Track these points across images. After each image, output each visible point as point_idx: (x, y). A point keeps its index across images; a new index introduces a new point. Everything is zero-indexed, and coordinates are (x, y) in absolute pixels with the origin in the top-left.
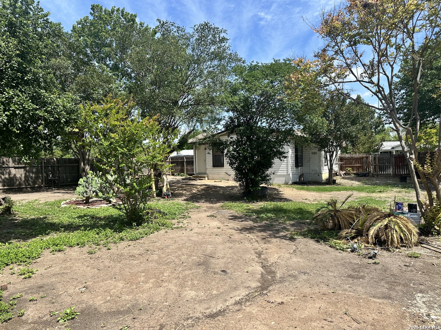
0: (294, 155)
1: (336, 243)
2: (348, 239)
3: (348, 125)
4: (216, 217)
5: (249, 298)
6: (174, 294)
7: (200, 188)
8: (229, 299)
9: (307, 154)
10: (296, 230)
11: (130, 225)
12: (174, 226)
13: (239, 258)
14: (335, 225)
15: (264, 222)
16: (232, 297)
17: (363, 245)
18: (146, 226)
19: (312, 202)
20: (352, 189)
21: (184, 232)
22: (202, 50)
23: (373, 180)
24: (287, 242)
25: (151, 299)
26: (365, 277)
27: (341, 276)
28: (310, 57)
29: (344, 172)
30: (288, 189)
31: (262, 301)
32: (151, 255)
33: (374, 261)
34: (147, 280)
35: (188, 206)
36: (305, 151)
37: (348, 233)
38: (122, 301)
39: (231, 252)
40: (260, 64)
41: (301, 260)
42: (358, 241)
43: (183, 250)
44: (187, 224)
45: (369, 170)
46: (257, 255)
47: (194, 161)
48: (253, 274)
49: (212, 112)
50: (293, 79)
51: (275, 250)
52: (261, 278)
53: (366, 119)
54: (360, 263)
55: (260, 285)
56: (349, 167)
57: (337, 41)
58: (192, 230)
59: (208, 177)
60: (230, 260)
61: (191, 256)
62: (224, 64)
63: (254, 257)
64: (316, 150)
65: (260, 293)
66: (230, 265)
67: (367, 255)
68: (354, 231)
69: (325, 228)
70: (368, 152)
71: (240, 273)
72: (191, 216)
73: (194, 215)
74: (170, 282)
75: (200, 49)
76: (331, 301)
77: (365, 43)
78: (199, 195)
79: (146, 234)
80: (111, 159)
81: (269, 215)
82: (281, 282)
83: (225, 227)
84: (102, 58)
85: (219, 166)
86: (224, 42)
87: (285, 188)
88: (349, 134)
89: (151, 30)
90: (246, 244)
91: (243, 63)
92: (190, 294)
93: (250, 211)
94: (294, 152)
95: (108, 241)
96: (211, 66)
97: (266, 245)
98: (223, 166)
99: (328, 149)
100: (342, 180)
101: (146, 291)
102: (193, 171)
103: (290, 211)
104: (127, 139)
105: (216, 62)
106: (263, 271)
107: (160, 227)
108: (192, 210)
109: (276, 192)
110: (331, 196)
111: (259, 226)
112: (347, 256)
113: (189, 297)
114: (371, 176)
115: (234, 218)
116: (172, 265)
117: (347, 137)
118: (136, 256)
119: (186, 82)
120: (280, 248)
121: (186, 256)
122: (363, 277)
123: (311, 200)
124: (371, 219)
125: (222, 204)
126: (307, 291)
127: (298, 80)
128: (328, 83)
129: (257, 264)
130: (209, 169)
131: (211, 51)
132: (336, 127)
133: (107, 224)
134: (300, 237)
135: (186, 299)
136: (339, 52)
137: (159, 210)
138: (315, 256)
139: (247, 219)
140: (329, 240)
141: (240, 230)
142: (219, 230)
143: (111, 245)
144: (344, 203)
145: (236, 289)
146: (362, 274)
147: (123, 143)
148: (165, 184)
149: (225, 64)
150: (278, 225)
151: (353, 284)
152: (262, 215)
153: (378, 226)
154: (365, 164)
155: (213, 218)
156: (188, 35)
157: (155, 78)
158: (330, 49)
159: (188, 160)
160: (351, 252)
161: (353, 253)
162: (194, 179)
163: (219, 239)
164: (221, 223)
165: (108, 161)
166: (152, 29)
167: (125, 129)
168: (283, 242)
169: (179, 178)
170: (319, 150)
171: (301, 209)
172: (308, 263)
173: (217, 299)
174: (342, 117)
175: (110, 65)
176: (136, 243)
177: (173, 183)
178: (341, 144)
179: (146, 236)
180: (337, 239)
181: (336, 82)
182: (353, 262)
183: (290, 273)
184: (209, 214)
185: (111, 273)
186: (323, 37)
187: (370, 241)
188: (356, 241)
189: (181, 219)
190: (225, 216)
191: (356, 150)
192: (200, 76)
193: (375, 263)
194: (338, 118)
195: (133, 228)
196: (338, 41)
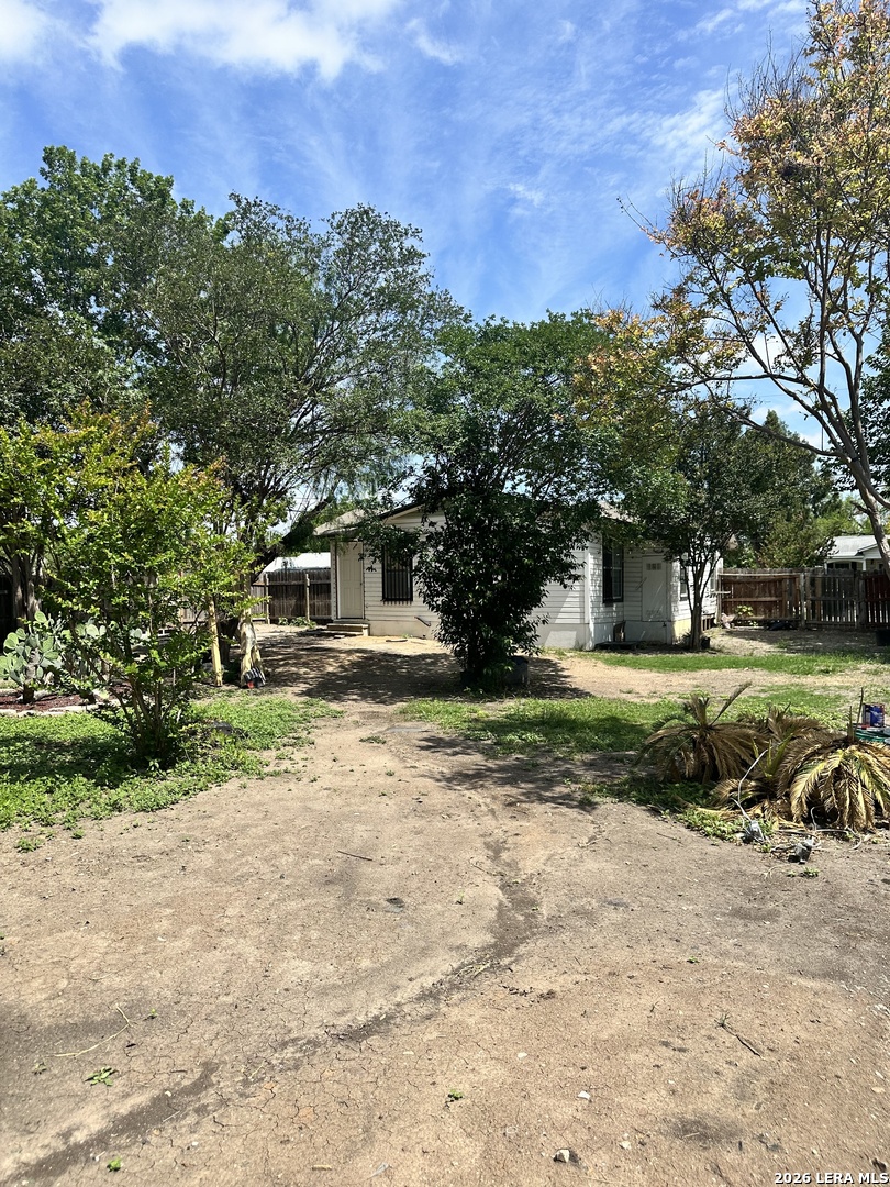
0: (599, 572)
1: (703, 818)
2: (736, 807)
3: (744, 493)
4: (384, 743)
5: (459, 981)
6: (253, 969)
7: (347, 660)
8: (405, 982)
9: (634, 570)
10: (599, 780)
11: (141, 767)
12: (266, 770)
13: (441, 861)
14: (704, 767)
15: (515, 756)
16: (413, 976)
17: (776, 824)
18: (187, 770)
19: (646, 700)
20: (752, 663)
21: (292, 786)
22: (352, 280)
23: (807, 640)
24: (573, 813)
25: (184, 986)
26: (778, 914)
27: (715, 914)
28: (641, 310)
29: (731, 618)
30: (583, 662)
31: (495, 987)
32: (196, 854)
33: (802, 869)
34: (177, 929)
35: (311, 711)
36: (629, 560)
37: (735, 790)
38: (102, 992)
39: (418, 843)
40: (510, 325)
41: (608, 866)
42: (763, 812)
43: (287, 838)
44: (304, 763)
45: (797, 612)
46: (490, 852)
47: (333, 586)
48: (475, 908)
49: (380, 452)
50: (594, 368)
51: (539, 838)
52: (496, 921)
53: (791, 478)
54: (766, 874)
55: (493, 940)
56: (745, 603)
57: (714, 268)
58: (315, 780)
59: (369, 628)
60: (414, 867)
61: (306, 856)
62: (414, 322)
63: (482, 858)
64: (659, 559)
65: (492, 966)
66: (414, 884)
67: (785, 851)
68: (753, 783)
69: (675, 775)
70: (795, 566)
71: (439, 906)
72: (316, 741)
73: (326, 738)
74: (242, 934)
75: (348, 281)
76: (684, 986)
77: (787, 274)
78: (342, 678)
79: (186, 793)
80: (88, 583)
81: (529, 736)
82: (550, 931)
83: (407, 772)
84: (77, 298)
85: (399, 600)
86: (413, 263)
87: (576, 660)
88: (746, 517)
89: (214, 223)
90: (463, 822)
91: (465, 320)
92: (296, 968)
93: (479, 726)
94: (601, 562)
95: (77, 811)
96: (378, 326)
97: (517, 823)
98: (411, 600)
99: (690, 555)
100: (727, 638)
101: (172, 963)
102: (329, 614)
103: (584, 725)
104: (133, 526)
105: (391, 317)
106: (504, 900)
107: (228, 772)
108: (320, 723)
109: (550, 671)
110: (695, 682)
111: (501, 769)
112: (734, 853)
113: (294, 978)
114: (803, 629)
115: (435, 744)
116: (252, 884)
117: (741, 523)
118: (154, 857)
119: (308, 368)
120: (554, 832)
121: (292, 855)
122: (772, 916)
123: (642, 693)
124: (798, 752)
125: (404, 705)
126: (620, 956)
127: (608, 371)
128: (688, 381)
129: (488, 878)
130: (373, 608)
131: (377, 286)
132: (712, 498)
133: (79, 763)
134: (608, 799)
135: (283, 985)
136: (720, 297)
137: (227, 723)
138: (648, 853)
139: (470, 747)
140: (686, 807)
141: (449, 780)
142: (390, 779)
143: (86, 826)
144: (729, 702)
145: (425, 952)
146: (771, 906)
147: (121, 539)
148: (248, 650)
149: (417, 321)
150: (550, 765)
151: (746, 935)
152: (510, 737)
153: (815, 770)
154: (786, 596)
155: (375, 744)
156: (315, 241)
157: (222, 356)
158: (695, 287)
159: (315, 582)
160: (744, 841)
161: (750, 846)
162: (333, 635)
163: (389, 807)
164: (397, 760)
165: (79, 589)
166: (215, 220)
167: (128, 500)
168: (563, 815)
169: (290, 630)
170: (666, 560)
171: (614, 719)
172: (626, 875)
173: (371, 983)
174: (729, 471)
175: (99, 317)
176: (157, 819)
177: (273, 646)
178: (723, 542)
179: (184, 797)
180: (706, 807)
181: (709, 379)
182: (749, 872)
183: (577, 904)
184: (365, 733)
185: (78, 908)
186: (674, 255)
187: (795, 811)
188: (759, 811)
189: (287, 748)
190: (409, 740)
191: (765, 559)
192: (347, 352)
193: (806, 875)
194: (718, 474)
195: (151, 776)
196: (717, 267)
